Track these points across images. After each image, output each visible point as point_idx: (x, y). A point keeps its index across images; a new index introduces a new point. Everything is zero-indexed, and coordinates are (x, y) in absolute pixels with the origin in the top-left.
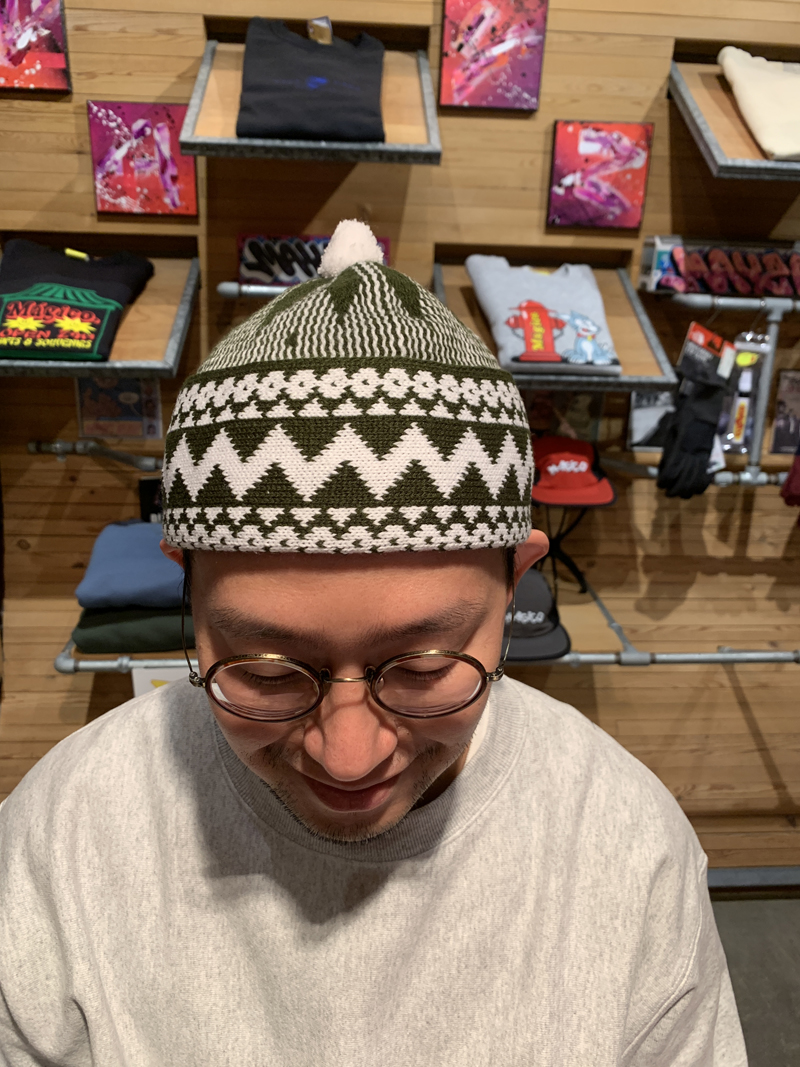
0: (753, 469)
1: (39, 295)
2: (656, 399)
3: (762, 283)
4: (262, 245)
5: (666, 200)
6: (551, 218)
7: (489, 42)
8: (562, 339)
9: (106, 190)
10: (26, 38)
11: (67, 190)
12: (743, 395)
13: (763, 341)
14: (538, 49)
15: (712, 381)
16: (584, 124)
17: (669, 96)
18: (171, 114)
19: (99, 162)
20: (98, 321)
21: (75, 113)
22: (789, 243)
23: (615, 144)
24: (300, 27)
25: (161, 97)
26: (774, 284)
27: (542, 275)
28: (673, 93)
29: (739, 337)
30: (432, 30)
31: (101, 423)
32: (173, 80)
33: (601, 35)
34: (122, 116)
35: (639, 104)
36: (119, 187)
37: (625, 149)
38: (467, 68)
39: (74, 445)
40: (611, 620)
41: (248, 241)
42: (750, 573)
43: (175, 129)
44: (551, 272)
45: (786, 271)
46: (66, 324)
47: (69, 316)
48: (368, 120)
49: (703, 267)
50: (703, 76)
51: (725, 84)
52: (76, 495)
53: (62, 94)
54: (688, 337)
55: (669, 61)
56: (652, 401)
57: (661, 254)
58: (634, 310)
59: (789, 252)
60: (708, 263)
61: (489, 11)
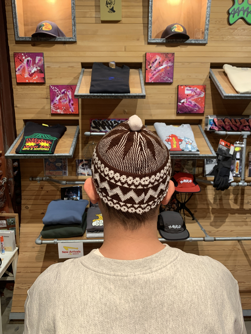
0: (242, 181)
1: (35, 136)
2: (212, 161)
3: (241, 127)
4: (97, 122)
5: (212, 105)
6: (178, 112)
7: (158, 66)
8: (182, 144)
9: (54, 108)
10: (34, 70)
11: (43, 108)
12: (237, 159)
13: (242, 144)
14: (172, 67)
15: (228, 156)
16: (186, 86)
17: (210, 77)
18: (72, 88)
19: (52, 100)
20: (51, 143)
21: (46, 88)
22: (248, 116)
23: (195, 91)
24: (107, 64)
25: (69, 83)
26: (244, 127)
27: (176, 127)
28: (211, 77)
29: (235, 143)
30: (143, 63)
31: (51, 172)
32: (73, 79)
33: (190, 63)
34: (59, 88)
35: (202, 80)
36: (57, 107)
37: (198, 92)
38: (153, 73)
39: (43, 178)
40: (202, 228)
41: (93, 120)
42: (245, 214)
43: (73, 92)
44: (178, 126)
45: (248, 124)
46: (42, 144)
47: (43, 142)
48: (126, 87)
49: (223, 124)
50: (219, 72)
51: (225, 74)
52: (43, 193)
53: (43, 84)
54: (219, 143)
55: (209, 68)
56: (211, 162)
57: (210, 120)
58: (203, 136)
59: (248, 119)
60: (224, 122)
61: (158, 58)
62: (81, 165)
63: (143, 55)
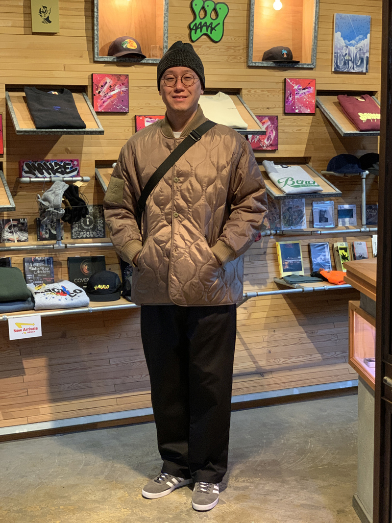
4: (31, 164)
7: (109, 91)
14: (127, 92)
16: (146, 116)
30: (88, 87)
33: (148, 87)
38: (103, 99)
41: (25, 163)
61: (108, 80)
62: (7, 227)
63: (89, 76)
